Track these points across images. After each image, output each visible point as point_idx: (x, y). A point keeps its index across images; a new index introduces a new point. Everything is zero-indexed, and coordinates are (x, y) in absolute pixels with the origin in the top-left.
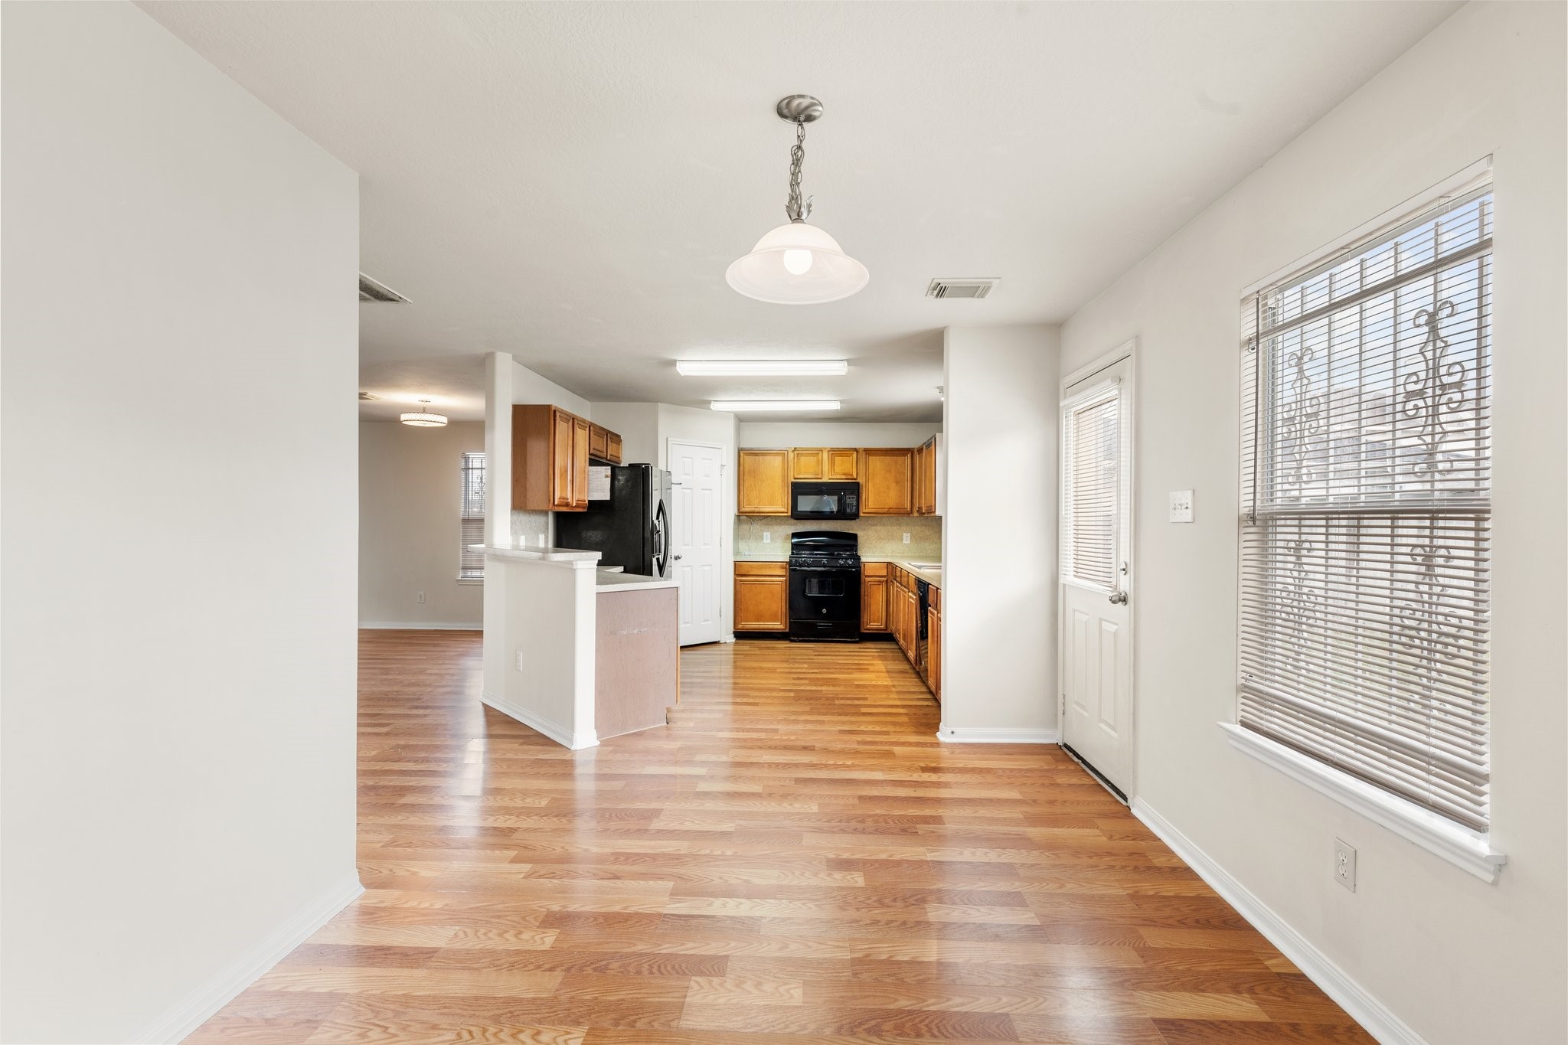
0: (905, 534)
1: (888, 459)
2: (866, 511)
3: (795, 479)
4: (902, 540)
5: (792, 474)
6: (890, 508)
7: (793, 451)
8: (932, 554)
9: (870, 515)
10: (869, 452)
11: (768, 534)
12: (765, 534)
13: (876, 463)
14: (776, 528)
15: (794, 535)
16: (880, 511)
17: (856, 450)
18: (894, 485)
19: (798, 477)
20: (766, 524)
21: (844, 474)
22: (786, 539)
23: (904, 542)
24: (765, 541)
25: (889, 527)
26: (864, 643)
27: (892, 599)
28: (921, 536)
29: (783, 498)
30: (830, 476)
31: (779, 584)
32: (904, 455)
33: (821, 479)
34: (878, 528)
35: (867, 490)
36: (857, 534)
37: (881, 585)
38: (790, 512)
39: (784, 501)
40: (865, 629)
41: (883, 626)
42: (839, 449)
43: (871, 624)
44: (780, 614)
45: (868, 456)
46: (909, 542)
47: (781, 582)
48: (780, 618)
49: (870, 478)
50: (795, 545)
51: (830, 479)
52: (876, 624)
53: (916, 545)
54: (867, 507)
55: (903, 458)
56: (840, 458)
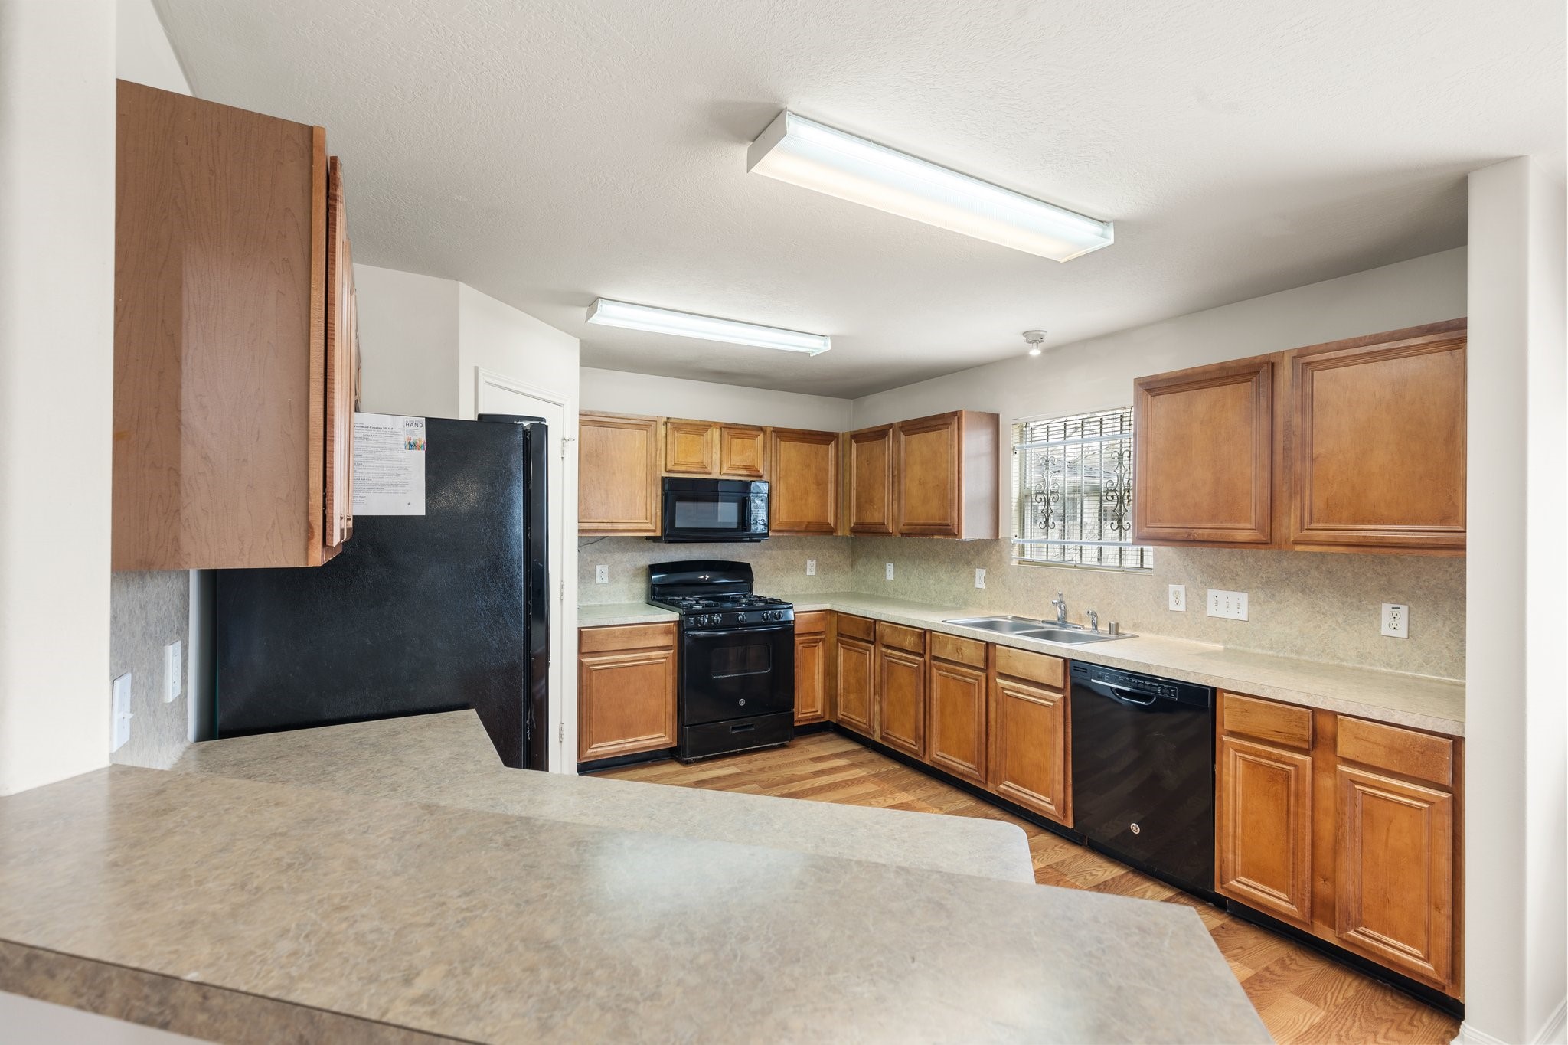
0: (809, 561)
1: (808, 447)
2: (777, 528)
3: (667, 472)
4: (805, 570)
5: (663, 463)
6: (809, 523)
7: (666, 423)
8: (842, 590)
9: (782, 534)
10: (782, 434)
11: (606, 568)
12: (597, 568)
13: (790, 451)
14: (618, 556)
15: (654, 569)
16: (796, 528)
17: (761, 429)
18: (813, 487)
19: (676, 468)
20: (600, 551)
21: (746, 467)
22: (635, 576)
23: (809, 573)
24: (598, 580)
25: (789, 552)
26: (799, 746)
27: (841, 669)
28: (828, 563)
29: (649, 508)
30: (724, 470)
31: (662, 663)
32: (828, 443)
33: (710, 473)
34: (774, 552)
35: (778, 494)
36: (749, 564)
37: (817, 648)
38: (654, 531)
39: (649, 512)
40: (797, 721)
41: (819, 713)
42: (737, 427)
43: (804, 711)
44: (663, 717)
45: (779, 440)
46: (814, 573)
47: (665, 658)
48: (663, 724)
49: (782, 476)
50: (658, 585)
51: (725, 474)
52: (810, 710)
53: (822, 577)
54: (778, 522)
55: (826, 446)
56: (739, 441)
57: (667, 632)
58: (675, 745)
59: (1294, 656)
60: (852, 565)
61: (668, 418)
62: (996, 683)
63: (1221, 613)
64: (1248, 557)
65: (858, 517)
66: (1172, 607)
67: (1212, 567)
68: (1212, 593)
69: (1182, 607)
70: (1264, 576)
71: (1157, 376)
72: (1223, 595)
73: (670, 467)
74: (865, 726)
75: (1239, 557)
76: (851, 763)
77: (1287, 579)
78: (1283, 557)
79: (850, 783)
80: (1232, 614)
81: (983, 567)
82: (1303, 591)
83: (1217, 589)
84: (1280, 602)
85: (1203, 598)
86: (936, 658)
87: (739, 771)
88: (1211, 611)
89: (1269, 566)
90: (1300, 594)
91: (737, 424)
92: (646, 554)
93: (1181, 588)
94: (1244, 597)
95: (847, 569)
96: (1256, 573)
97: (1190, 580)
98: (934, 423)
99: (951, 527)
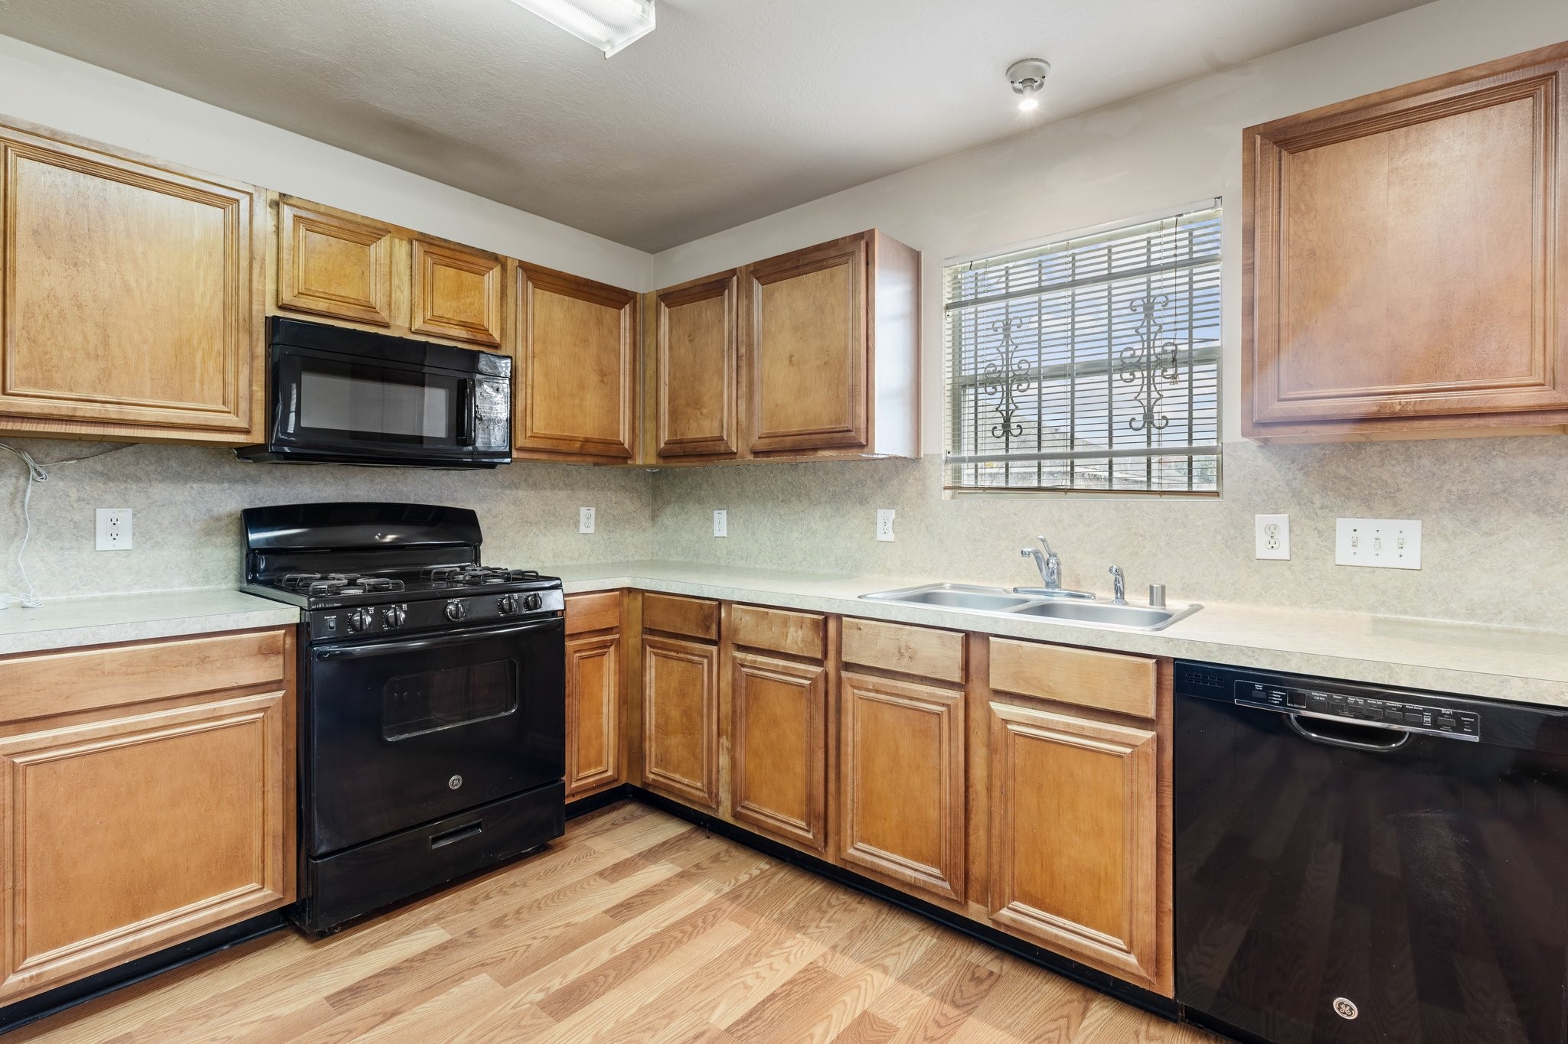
0: (583, 510)
1: (581, 307)
2: (529, 444)
3: (282, 308)
4: (577, 524)
5: (270, 287)
6: (587, 440)
7: (275, 205)
8: (637, 557)
9: (536, 456)
10: (536, 275)
11: (125, 516)
12: (103, 515)
13: (551, 308)
14: (161, 491)
15: (253, 518)
16: (564, 448)
17: (495, 258)
18: (593, 379)
19: (302, 302)
20: (106, 477)
21: (463, 325)
22: (208, 532)
23: (583, 529)
24: (103, 543)
25: (548, 493)
26: (574, 844)
27: (651, 692)
28: (615, 513)
29: (230, 377)
30: (418, 324)
31: (253, 722)
32: (619, 306)
33: (386, 326)
34: (520, 493)
35: (529, 382)
36: (472, 514)
37: (605, 658)
38: (247, 432)
39: (231, 389)
40: (568, 796)
41: (610, 773)
42: (446, 245)
43: (582, 775)
44: (257, 844)
45: (530, 285)
46: (591, 530)
47: (264, 710)
48: (256, 860)
49: (536, 351)
50: (263, 551)
51: (417, 332)
52: (593, 771)
53: (606, 538)
54: (529, 434)
55: (614, 311)
56: (451, 271)
57: (267, 651)
58: (291, 899)
59: (1521, 626)
60: (654, 518)
61: (283, 195)
62: (989, 710)
63: (1365, 557)
64: (1420, 457)
65: (673, 431)
66: (1262, 551)
67: (1345, 478)
68: (1344, 526)
69: (1283, 552)
70: (1454, 489)
71: (1298, 116)
72: (1367, 527)
73: (287, 297)
74: (701, 794)
75: (1401, 458)
76: (679, 870)
77: (1504, 491)
78: (1495, 453)
79: (689, 928)
80: (1389, 558)
81: (892, 505)
82: (1540, 511)
83: (1355, 516)
84: (1490, 534)
85: (1328, 537)
86: (849, 666)
87: (448, 937)
88: (1344, 554)
89: (1467, 471)
90: (1533, 516)
91: (445, 240)
92: (239, 487)
93: (1282, 520)
94: (1413, 528)
95: (645, 524)
96: (1437, 484)
97: (1300, 505)
98: (819, 255)
99: (853, 434)
